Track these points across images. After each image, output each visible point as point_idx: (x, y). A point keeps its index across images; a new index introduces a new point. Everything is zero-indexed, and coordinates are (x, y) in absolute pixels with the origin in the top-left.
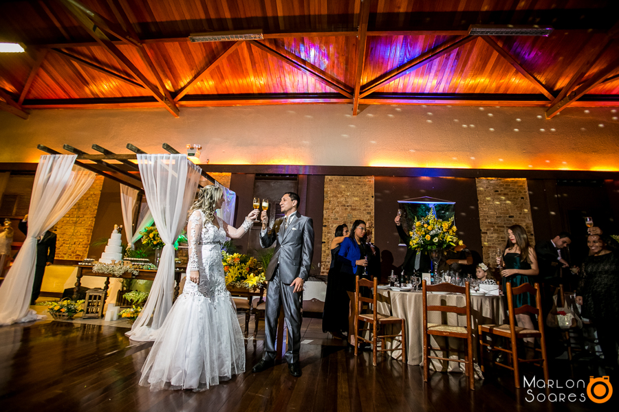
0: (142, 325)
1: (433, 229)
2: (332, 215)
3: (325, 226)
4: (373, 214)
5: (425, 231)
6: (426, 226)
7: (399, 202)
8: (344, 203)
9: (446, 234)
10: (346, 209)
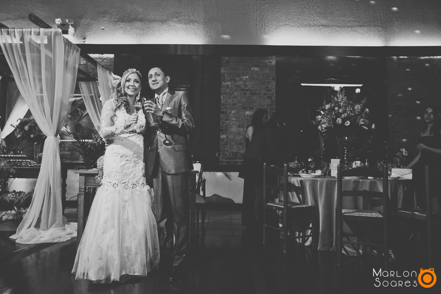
0: (30, 227)
1: (344, 112)
2: (230, 101)
3: (223, 112)
4: (274, 99)
5: (335, 115)
6: (336, 108)
7: (303, 84)
8: (242, 86)
9: (359, 117)
10: (245, 94)
